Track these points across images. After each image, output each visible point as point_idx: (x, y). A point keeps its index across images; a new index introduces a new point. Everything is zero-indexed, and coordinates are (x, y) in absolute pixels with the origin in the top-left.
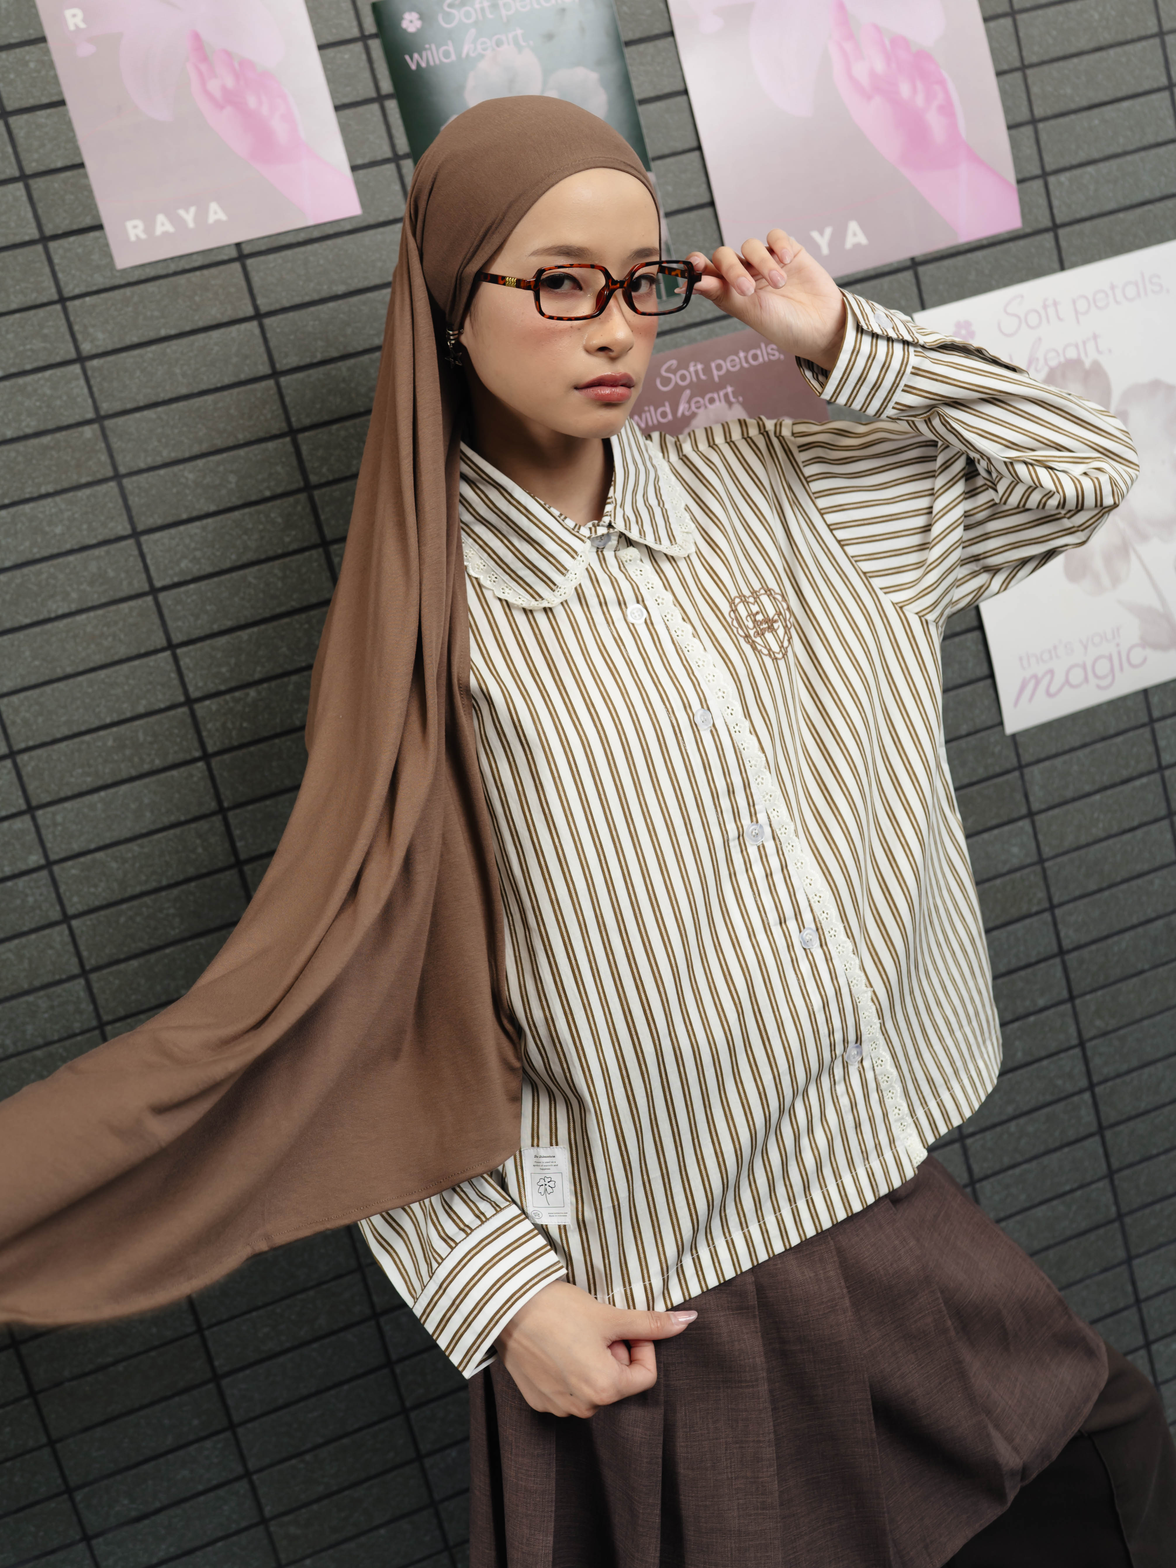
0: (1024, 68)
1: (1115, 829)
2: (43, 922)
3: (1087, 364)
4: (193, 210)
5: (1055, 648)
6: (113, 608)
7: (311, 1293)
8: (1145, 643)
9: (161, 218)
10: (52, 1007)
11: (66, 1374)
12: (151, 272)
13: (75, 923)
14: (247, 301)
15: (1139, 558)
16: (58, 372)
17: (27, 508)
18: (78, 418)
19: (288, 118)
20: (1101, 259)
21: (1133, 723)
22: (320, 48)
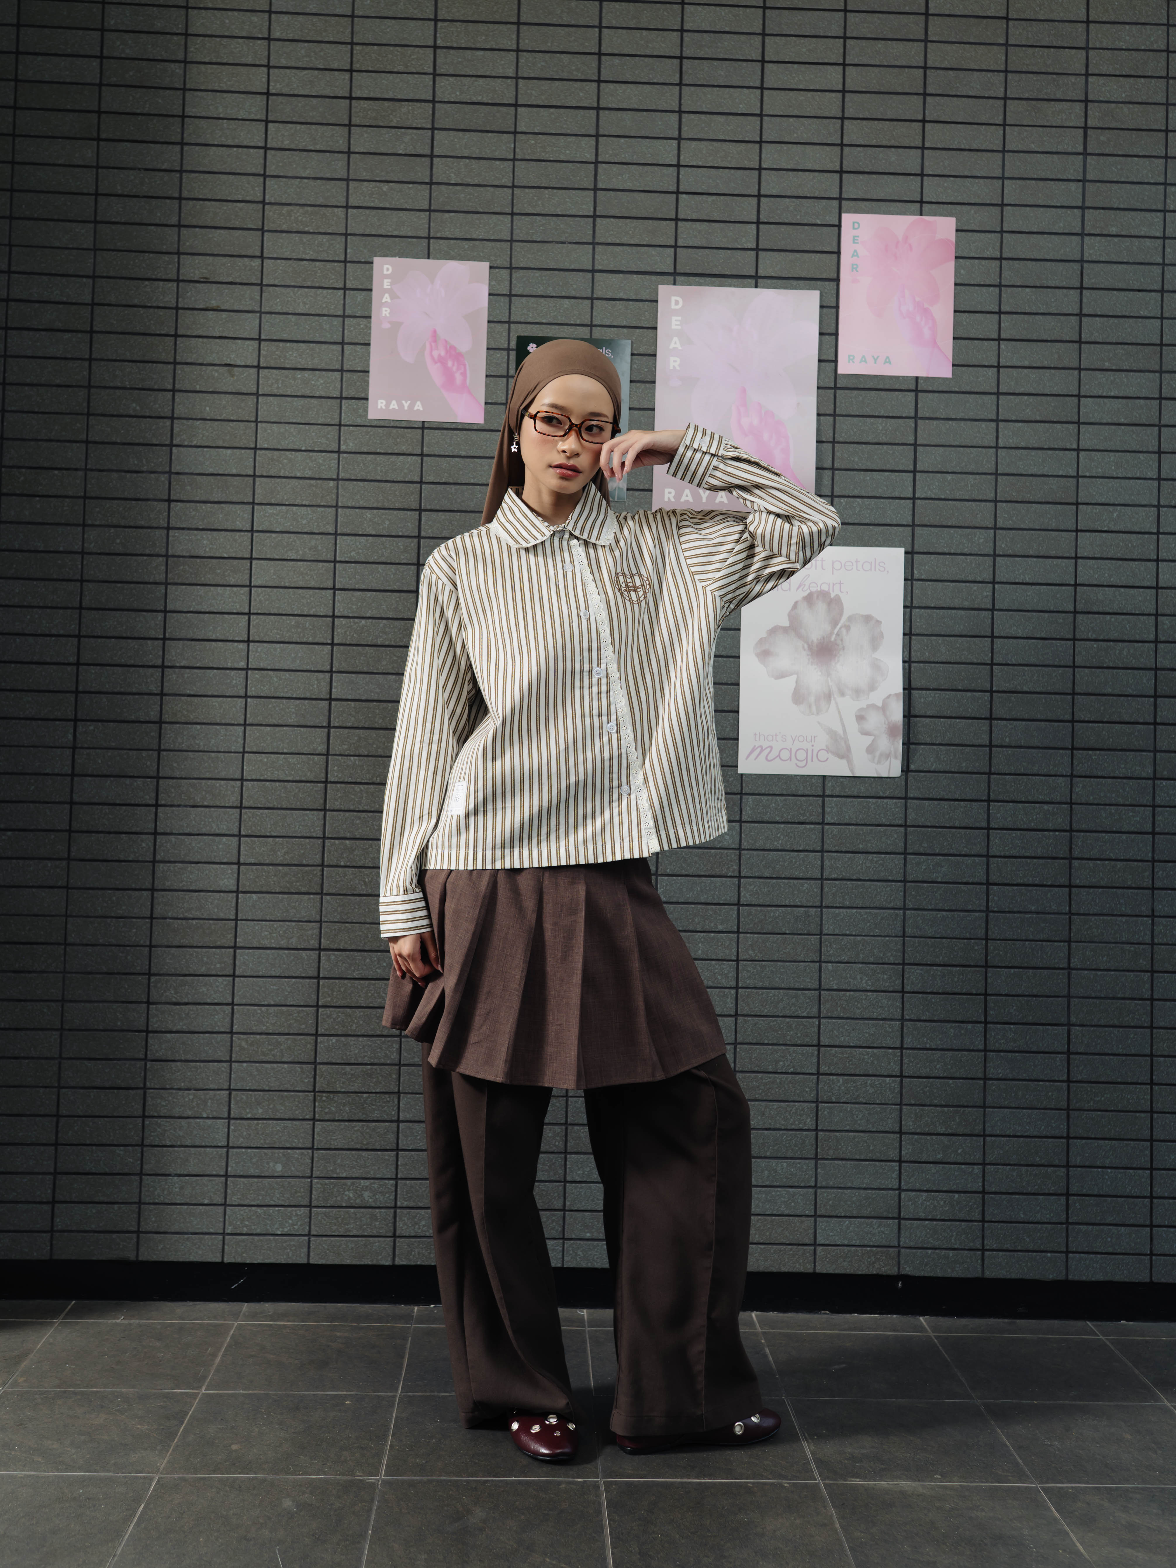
0: (834, 442)
1: (788, 847)
2: (236, 694)
3: (832, 596)
4: (409, 403)
5: (776, 735)
6: (315, 563)
7: (294, 924)
8: (829, 750)
9: (394, 402)
10: (226, 735)
11: (170, 914)
12: (382, 424)
13: (249, 700)
14: (420, 447)
15: (836, 703)
16: (328, 455)
17: (294, 508)
18: (329, 477)
19: (464, 374)
20: (854, 546)
21: (813, 793)
22: (488, 349)
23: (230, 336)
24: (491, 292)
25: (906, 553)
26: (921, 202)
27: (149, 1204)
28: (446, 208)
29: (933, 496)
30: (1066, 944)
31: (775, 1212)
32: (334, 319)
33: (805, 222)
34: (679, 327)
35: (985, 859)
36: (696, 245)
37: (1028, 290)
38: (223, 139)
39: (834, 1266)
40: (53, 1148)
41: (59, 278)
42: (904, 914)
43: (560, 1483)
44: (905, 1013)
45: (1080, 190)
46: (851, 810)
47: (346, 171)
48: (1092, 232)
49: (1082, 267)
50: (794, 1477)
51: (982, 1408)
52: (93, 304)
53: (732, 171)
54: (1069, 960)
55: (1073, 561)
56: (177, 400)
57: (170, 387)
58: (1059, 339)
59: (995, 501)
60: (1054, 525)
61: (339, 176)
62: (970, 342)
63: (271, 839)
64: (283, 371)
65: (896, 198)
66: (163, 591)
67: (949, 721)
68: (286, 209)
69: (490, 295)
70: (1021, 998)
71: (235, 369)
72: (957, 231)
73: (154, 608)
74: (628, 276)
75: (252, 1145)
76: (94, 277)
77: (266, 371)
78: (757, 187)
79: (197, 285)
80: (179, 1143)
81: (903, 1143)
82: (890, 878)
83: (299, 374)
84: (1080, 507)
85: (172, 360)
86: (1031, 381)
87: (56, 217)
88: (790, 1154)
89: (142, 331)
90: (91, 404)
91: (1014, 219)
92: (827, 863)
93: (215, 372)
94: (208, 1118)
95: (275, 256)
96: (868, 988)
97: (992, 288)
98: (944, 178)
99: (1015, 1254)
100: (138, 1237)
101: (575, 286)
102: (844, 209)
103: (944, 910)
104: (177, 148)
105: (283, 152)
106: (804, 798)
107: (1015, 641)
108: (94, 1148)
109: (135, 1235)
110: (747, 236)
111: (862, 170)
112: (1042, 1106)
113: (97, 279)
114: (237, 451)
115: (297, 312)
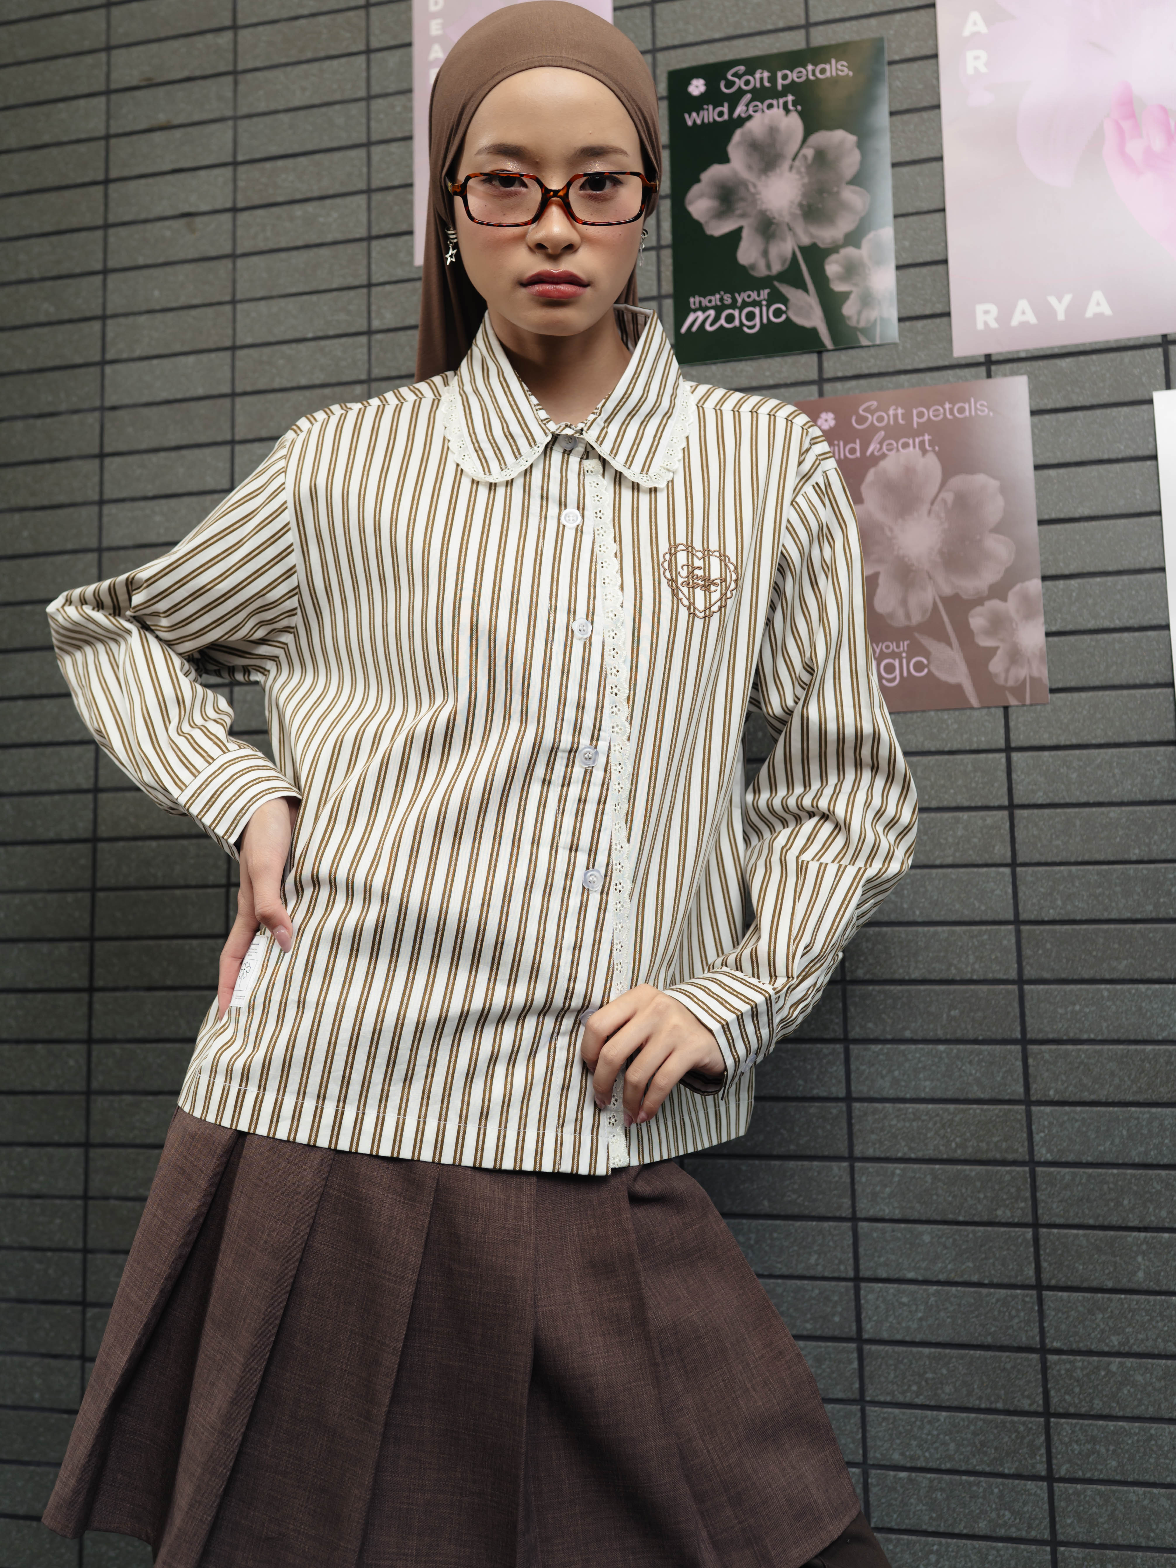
16: (350, 340)
18: (354, 378)
23: (192, 167)
32: (351, 105)
56: (110, 286)
57: (100, 267)
64: (274, 209)
69: (619, 8)
71: (199, 219)
77: (245, 214)
79: (137, 93)
83: (298, 210)
85: (101, 222)
93: (166, 230)
95: (255, 20)
114: (204, 357)
115: (291, 105)
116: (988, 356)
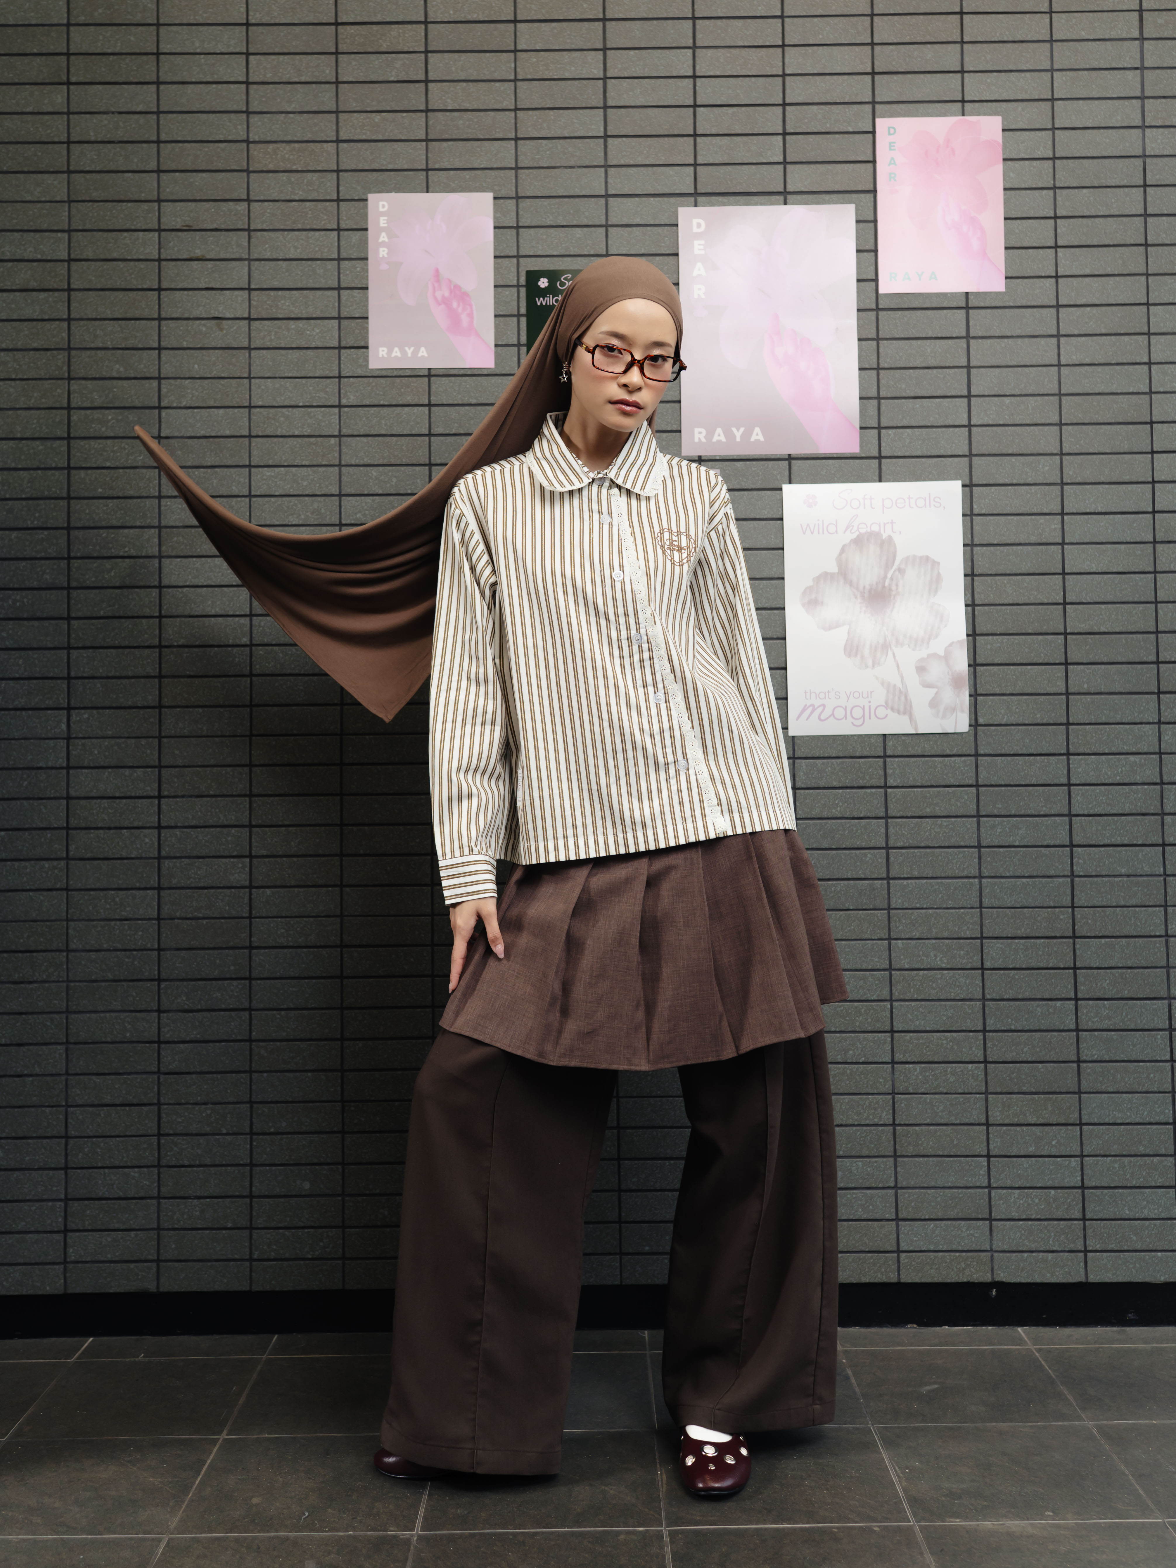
0: (878, 369)
1: (848, 815)
2: (239, 673)
3: (884, 536)
4: (412, 349)
5: (829, 692)
6: (319, 528)
7: (312, 919)
8: (887, 706)
9: (396, 349)
11: (178, 914)
12: (384, 373)
13: (254, 678)
14: (427, 397)
15: (894, 654)
16: (327, 410)
17: (294, 469)
18: (330, 433)
19: (471, 316)
20: (905, 481)
21: (873, 753)
22: (495, 286)
23: (217, 286)
24: (497, 225)
25: (963, 486)
26: (963, 101)
27: (168, 1229)
28: (443, 137)
29: (991, 423)
30: (1162, 909)
31: (851, 1217)
32: (328, 263)
33: (836, 130)
34: (703, 252)
35: (1067, 819)
36: (717, 162)
37: (1085, 191)
38: (201, 76)
39: (920, 1275)
40: (63, 1172)
41: (32, 234)
42: (980, 882)
43: (618, 1533)
44: (986, 991)
45: (1138, 79)
46: (915, 771)
47: (334, 103)
48: (1153, 124)
49: (1145, 163)
50: (886, 1519)
51: (1095, 1431)
52: (70, 260)
53: (753, 79)
54: (1166, 926)
55: (1150, 486)
56: (163, 358)
57: (156, 345)
58: (1122, 243)
59: (1061, 424)
60: (1126, 448)
61: (327, 109)
62: (1023, 251)
63: (283, 829)
64: (276, 322)
65: (935, 99)
66: (157, 565)
67: (1020, 668)
68: (271, 146)
69: (495, 228)
70: (1114, 971)
71: (224, 322)
72: (1004, 130)
73: (148, 584)
74: (644, 199)
75: (277, 1162)
76: (69, 231)
77: (257, 322)
78: (781, 95)
79: (180, 234)
80: (197, 1162)
81: (991, 1136)
82: (962, 844)
83: (292, 324)
84: (1155, 425)
85: (156, 316)
86: (1092, 291)
87: (26, 169)
88: (865, 1152)
89: (123, 287)
90: (72, 368)
91: (1066, 114)
92: (891, 830)
93: (203, 326)
94: (227, 1134)
95: (262, 198)
96: (944, 966)
97: (1045, 192)
98: (986, 74)
99: (1121, 1254)
100: (158, 1267)
101: (587, 214)
102: (877, 113)
103: (1024, 877)
104: (153, 88)
105: (266, 86)
106: (863, 760)
107: (1088, 576)
108: (106, 1170)
109: (154, 1265)
110: (773, 149)
111: (895, 70)
112: (1144, 1090)
113: (73, 234)
114: (230, 411)
115: (288, 257)
116: (700, 457)
